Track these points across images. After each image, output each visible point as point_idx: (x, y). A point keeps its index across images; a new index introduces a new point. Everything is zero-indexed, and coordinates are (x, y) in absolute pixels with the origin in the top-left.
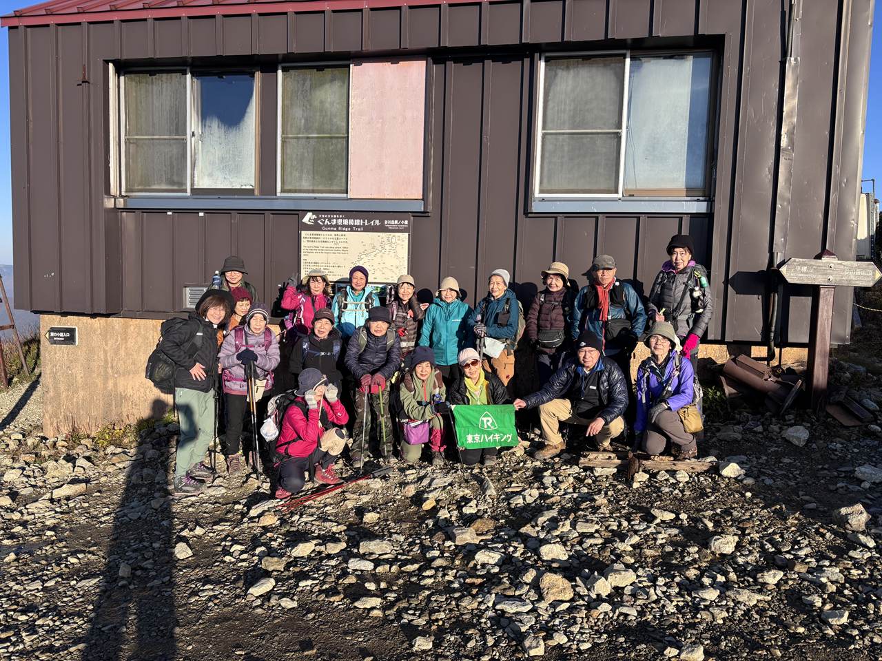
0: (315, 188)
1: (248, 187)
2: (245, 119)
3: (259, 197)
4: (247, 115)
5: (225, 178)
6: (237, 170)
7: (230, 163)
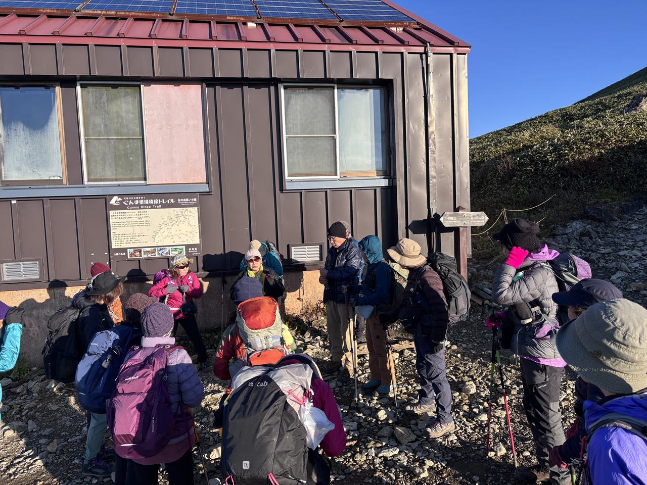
0: (118, 177)
1: (56, 178)
2: (49, 124)
3: (68, 186)
4: (50, 120)
5: (33, 172)
6: (45, 164)
7: (37, 159)
